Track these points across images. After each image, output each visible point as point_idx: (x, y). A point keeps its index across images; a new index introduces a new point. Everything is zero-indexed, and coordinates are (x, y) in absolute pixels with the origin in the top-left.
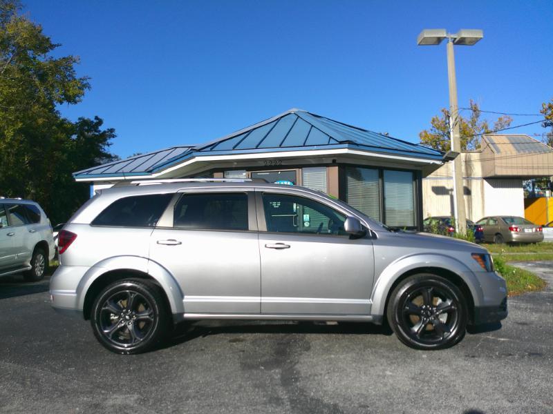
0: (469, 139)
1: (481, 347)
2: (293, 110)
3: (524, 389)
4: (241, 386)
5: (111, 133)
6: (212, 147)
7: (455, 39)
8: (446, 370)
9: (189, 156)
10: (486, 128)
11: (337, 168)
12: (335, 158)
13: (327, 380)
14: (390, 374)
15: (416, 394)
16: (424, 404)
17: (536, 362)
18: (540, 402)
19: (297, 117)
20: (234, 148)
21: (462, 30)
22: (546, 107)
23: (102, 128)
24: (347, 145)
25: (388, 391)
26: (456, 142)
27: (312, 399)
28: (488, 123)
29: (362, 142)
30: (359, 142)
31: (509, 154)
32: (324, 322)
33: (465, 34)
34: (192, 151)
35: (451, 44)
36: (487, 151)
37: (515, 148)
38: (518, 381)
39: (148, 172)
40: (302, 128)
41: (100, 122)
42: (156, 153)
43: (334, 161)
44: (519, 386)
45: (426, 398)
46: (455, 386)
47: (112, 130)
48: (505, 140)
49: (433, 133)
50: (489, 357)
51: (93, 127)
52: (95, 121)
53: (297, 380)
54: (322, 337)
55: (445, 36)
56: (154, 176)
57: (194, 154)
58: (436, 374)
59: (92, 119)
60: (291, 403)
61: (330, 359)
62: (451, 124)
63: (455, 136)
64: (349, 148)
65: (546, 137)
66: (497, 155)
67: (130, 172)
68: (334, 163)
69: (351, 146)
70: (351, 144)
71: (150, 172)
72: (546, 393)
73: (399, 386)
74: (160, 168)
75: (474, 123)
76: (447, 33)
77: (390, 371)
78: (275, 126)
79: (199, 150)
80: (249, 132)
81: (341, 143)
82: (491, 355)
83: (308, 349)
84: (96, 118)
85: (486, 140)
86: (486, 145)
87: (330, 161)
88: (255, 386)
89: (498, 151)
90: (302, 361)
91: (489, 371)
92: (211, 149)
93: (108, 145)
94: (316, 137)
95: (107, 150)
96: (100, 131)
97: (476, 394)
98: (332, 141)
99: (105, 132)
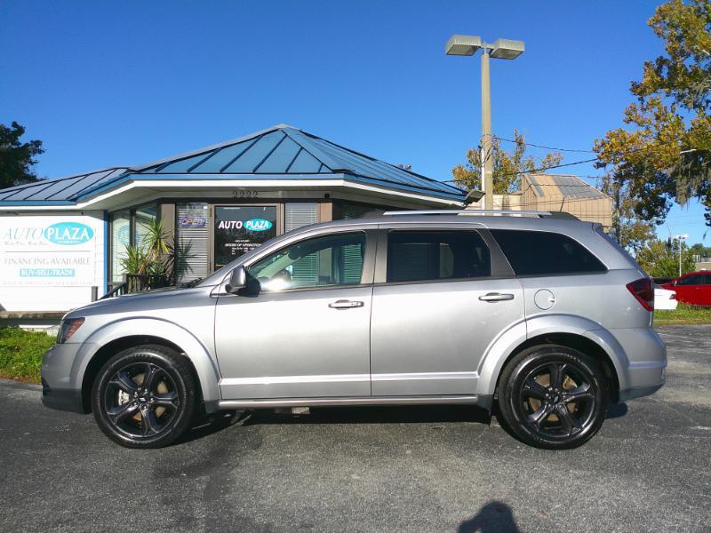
0: (511, 178)
1: (483, 438)
2: (282, 126)
3: (520, 492)
4: (144, 502)
5: (36, 146)
6: (158, 169)
7: (492, 50)
8: (431, 470)
9: (125, 179)
10: (532, 166)
11: (331, 204)
12: (327, 192)
13: (268, 489)
14: (358, 477)
15: (382, 505)
16: (389, 520)
17: (544, 458)
18: (534, 510)
19: (284, 135)
20: (189, 172)
21: (501, 40)
22: (599, 143)
23: (23, 140)
24: (342, 175)
25: (347, 503)
26: (488, 181)
27: (238, 518)
28: (534, 161)
29: (363, 173)
30: (358, 172)
31: (554, 198)
32: (289, 408)
33: (504, 45)
34: (130, 173)
35: (486, 55)
36: (528, 194)
37: (561, 191)
38: (516, 482)
39: (72, 200)
40: (288, 149)
41: (20, 131)
42: (87, 175)
43: (327, 196)
44: (515, 489)
45: (394, 510)
46: (435, 492)
47: (38, 143)
48: (550, 181)
49: (468, 169)
50: (489, 452)
51: (9, 137)
52: (12, 129)
53: (227, 491)
54: (284, 428)
55: (479, 45)
56: (80, 206)
57: (132, 177)
58: (416, 477)
59: (9, 126)
60: (207, 525)
61: (284, 460)
62: (483, 157)
63: (486, 173)
64: (345, 180)
65: (600, 181)
66: (540, 199)
67: (46, 200)
68: (326, 199)
69: (349, 177)
70: (348, 174)
71: (74, 200)
72: (545, 498)
73: (363, 495)
74: (88, 196)
75: (517, 160)
76: (482, 42)
77: (358, 475)
78: (252, 145)
79: (140, 172)
80: (215, 151)
81: (335, 172)
82: (492, 449)
83: (257, 447)
84: (15, 124)
85: (529, 180)
86: (527, 186)
87: (321, 196)
88: (166, 502)
89: (542, 195)
90: (244, 464)
91: (483, 470)
92: (157, 171)
93: (32, 163)
94: (305, 162)
95: (32, 170)
96: (20, 144)
97: (460, 502)
98: (324, 169)
99: (27, 145)
